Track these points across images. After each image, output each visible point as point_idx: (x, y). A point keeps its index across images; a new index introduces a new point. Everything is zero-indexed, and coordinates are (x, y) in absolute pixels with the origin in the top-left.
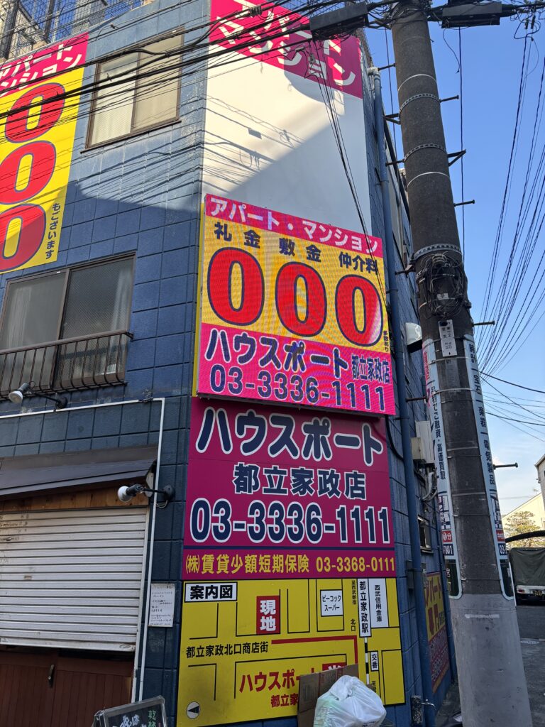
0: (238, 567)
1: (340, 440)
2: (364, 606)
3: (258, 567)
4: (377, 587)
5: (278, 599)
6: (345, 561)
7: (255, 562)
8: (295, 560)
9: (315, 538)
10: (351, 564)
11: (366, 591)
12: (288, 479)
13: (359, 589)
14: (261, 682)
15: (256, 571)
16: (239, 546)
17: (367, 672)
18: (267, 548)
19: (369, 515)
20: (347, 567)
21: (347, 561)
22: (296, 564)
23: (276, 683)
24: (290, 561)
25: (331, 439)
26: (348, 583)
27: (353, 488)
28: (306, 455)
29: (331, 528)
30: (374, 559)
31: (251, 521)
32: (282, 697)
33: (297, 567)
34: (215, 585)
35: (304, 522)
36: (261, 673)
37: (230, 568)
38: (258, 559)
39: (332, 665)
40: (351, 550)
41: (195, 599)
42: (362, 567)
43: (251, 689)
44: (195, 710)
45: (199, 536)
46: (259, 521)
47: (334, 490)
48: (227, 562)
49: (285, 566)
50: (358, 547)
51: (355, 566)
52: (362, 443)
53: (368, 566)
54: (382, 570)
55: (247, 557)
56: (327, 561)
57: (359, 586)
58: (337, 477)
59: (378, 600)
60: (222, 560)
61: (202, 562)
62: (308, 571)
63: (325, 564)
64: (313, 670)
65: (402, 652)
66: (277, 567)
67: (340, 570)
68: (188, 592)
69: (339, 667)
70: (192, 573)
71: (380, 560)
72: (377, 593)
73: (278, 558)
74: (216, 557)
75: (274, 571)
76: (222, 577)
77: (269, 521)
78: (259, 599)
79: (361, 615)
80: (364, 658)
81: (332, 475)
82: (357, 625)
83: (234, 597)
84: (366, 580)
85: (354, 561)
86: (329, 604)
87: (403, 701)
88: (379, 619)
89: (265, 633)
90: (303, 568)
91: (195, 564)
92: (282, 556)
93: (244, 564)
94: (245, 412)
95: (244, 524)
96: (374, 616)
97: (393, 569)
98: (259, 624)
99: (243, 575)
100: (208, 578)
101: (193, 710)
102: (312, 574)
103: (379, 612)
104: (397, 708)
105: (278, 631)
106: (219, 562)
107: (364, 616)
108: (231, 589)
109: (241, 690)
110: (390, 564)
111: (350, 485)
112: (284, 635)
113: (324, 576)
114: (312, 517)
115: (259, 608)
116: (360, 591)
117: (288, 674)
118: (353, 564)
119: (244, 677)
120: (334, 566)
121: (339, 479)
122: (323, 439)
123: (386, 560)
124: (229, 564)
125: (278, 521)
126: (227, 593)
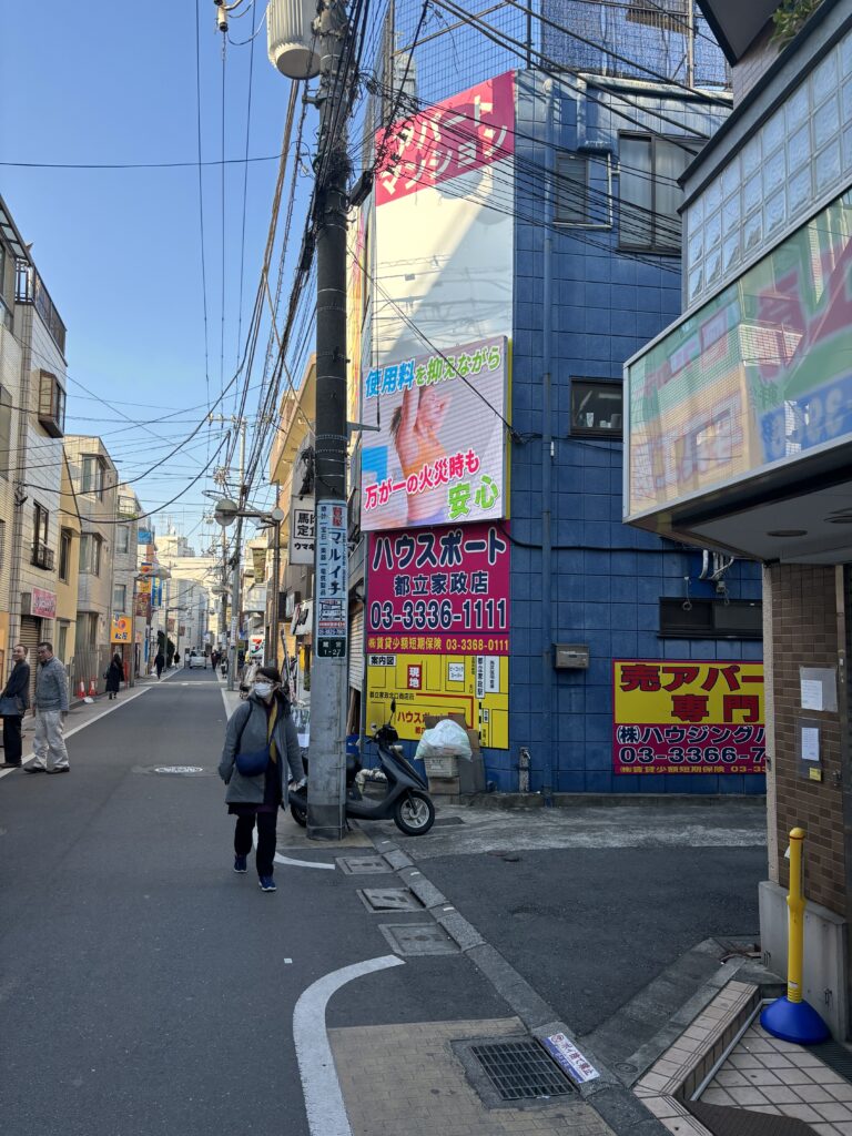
0: (397, 645)
1: (470, 547)
2: (480, 676)
3: (409, 645)
4: (492, 662)
5: (420, 667)
7: (407, 642)
8: (432, 641)
9: (446, 625)
10: (472, 644)
11: (482, 665)
12: (429, 583)
13: (478, 663)
14: (409, 717)
15: (407, 648)
16: (398, 632)
17: (480, 722)
18: (415, 633)
19: (490, 606)
20: (469, 647)
21: (469, 642)
22: (432, 644)
23: (418, 719)
24: (429, 641)
25: (462, 547)
26: (469, 658)
27: (477, 585)
28: (442, 563)
29: (458, 618)
30: (491, 641)
31: (404, 615)
33: (433, 646)
34: (384, 656)
35: (439, 613)
36: (409, 712)
37: (392, 646)
38: (409, 640)
40: (474, 634)
41: (373, 665)
42: (481, 647)
43: (404, 721)
45: (376, 625)
46: (409, 614)
47: (463, 588)
48: (391, 642)
49: (425, 645)
50: (479, 632)
51: (475, 646)
52: (488, 545)
53: (486, 646)
54: (497, 649)
55: (402, 639)
56: (454, 642)
57: (477, 661)
58: (465, 577)
59: (492, 673)
60: (388, 641)
61: (377, 642)
63: (453, 644)
65: (509, 713)
66: (420, 645)
67: (464, 649)
68: (370, 660)
70: (372, 648)
71: (496, 642)
72: (492, 667)
73: (421, 640)
74: (384, 638)
75: (418, 648)
76: (388, 651)
77: (416, 614)
78: (409, 666)
79: (477, 683)
80: (477, 713)
81: (462, 576)
82: (474, 689)
83: (395, 664)
84: (483, 657)
85: (475, 642)
86: (456, 673)
87: (506, 747)
88: (492, 687)
89: (412, 688)
90: (437, 647)
91: (373, 643)
92: (424, 638)
93: (401, 643)
94: (401, 538)
95: (400, 617)
96: (488, 684)
97: (506, 649)
98: (409, 682)
99: (399, 651)
100: (380, 651)
102: (443, 651)
103: (492, 681)
104: (502, 751)
105: (420, 688)
106: (386, 642)
107: (480, 684)
108: (393, 659)
109: (398, 720)
110: (504, 645)
111: (475, 583)
112: (423, 691)
113: (452, 653)
114: (445, 610)
115: (409, 672)
116: (478, 665)
119: (400, 713)
120: (459, 646)
121: (467, 579)
122: (456, 547)
123: (501, 642)
125: (422, 614)
126: (390, 662)
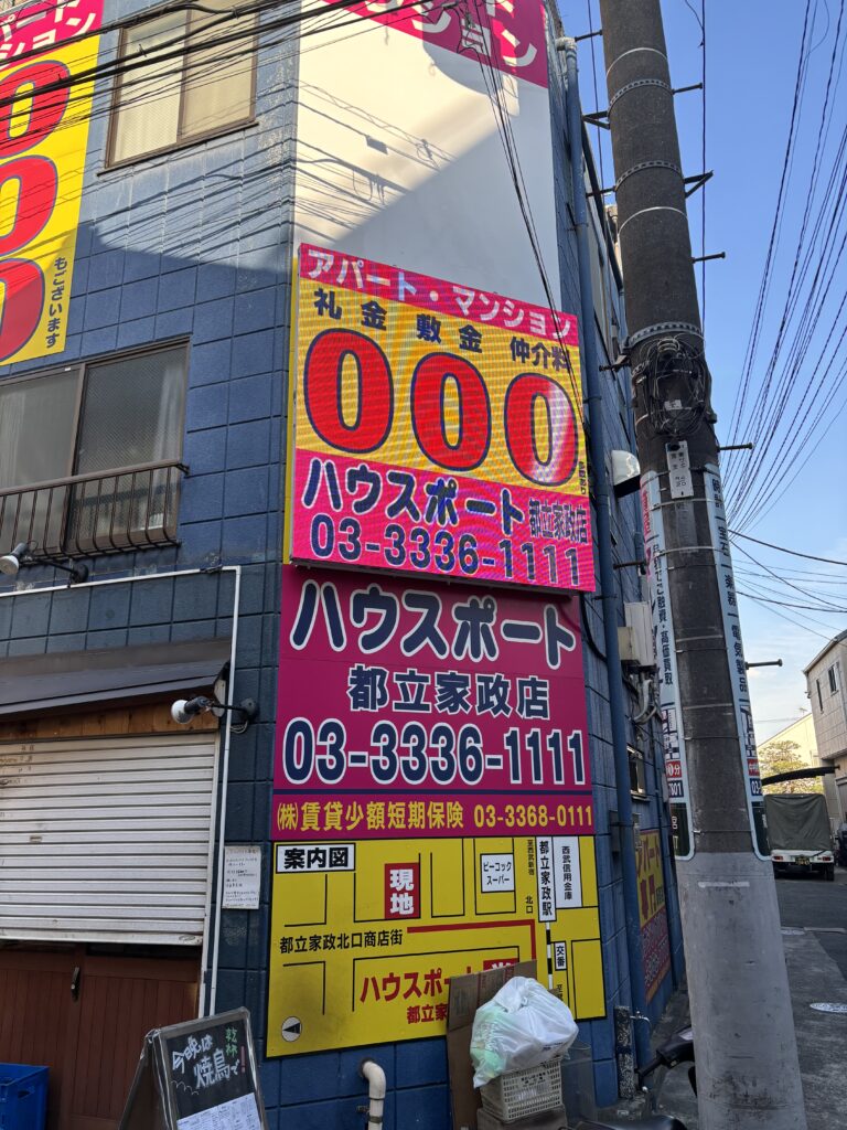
0: (356, 821)
1: (510, 630)
2: (545, 878)
3: (387, 820)
4: (566, 849)
5: (416, 868)
6: (518, 811)
7: (383, 813)
8: (442, 810)
9: (472, 776)
10: (526, 815)
11: (549, 855)
12: (431, 688)
13: (539, 851)
14: (391, 987)
15: (383, 827)
16: (358, 789)
17: (550, 972)
18: (400, 793)
19: (554, 742)
20: (521, 820)
21: (521, 811)
22: (443, 816)
23: (414, 988)
24: (435, 810)
25: (496, 628)
26: (521, 843)
28: (459, 652)
29: (496, 762)
30: (561, 807)
31: (375, 751)
32: (424, 1008)
33: (445, 820)
34: (321, 848)
35: (455, 752)
36: (391, 975)
37: (344, 823)
38: (386, 807)
39: (497, 962)
40: (527, 795)
41: (291, 869)
42: (543, 820)
43: (378, 997)
44: (295, 1029)
45: (297, 774)
46: (387, 751)
47: (501, 705)
48: (340, 813)
49: (427, 818)
50: (537, 791)
51: (532, 819)
52: (544, 634)
53: (552, 818)
54: (573, 824)
55: (371, 807)
56: (491, 811)
57: (539, 848)
58: (505, 686)
59: (567, 868)
60: (333, 810)
61: (301, 813)
62: (462, 825)
63: (487, 816)
64: (469, 969)
65: (602, 942)
66: (415, 820)
67: (510, 824)
68: (281, 858)
69: (508, 964)
70: (287, 829)
71: (571, 810)
72: (566, 858)
73: (416, 807)
74: (322, 805)
75: (410, 826)
76: (332, 836)
77: (403, 752)
78: (389, 867)
79: (541, 891)
80: (546, 952)
81: (499, 683)
82: (535, 905)
83: (351, 866)
84: (548, 839)
85: (532, 811)
86: (493, 873)
87: (603, 1014)
88: (569, 896)
89: (397, 917)
90: (454, 822)
91: (291, 816)
92: (422, 804)
93: (366, 816)
94: (365, 588)
95: (364, 757)
96: (561, 891)
97: (590, 823)
98: (388, 905)
99: (363, 833)
100: (310, 836)
101: (290, 1029)
102: (468, 831)
103: (568, 886)
104: (594, 1023)
105: (417, 915)
106: (328, 814)
107: (546, 891)
108: (346, 854)
109: (363, 999)
110: (585, 815)
111: (525, 698)
112: (426, 920)
113: (486, 833)
114: (468, 745)
115: (388, 881)
116: (540, 856)
117: (433, 976)
118: (529, 815)
119: (367, 980)
120: (501, 819)
121: (509, 689)
122: (485, 629)
123: (580, 810)
124: (343, 816)
125: (417, 752)
126: (340, 859)
